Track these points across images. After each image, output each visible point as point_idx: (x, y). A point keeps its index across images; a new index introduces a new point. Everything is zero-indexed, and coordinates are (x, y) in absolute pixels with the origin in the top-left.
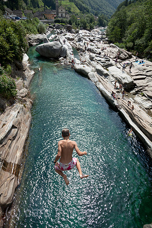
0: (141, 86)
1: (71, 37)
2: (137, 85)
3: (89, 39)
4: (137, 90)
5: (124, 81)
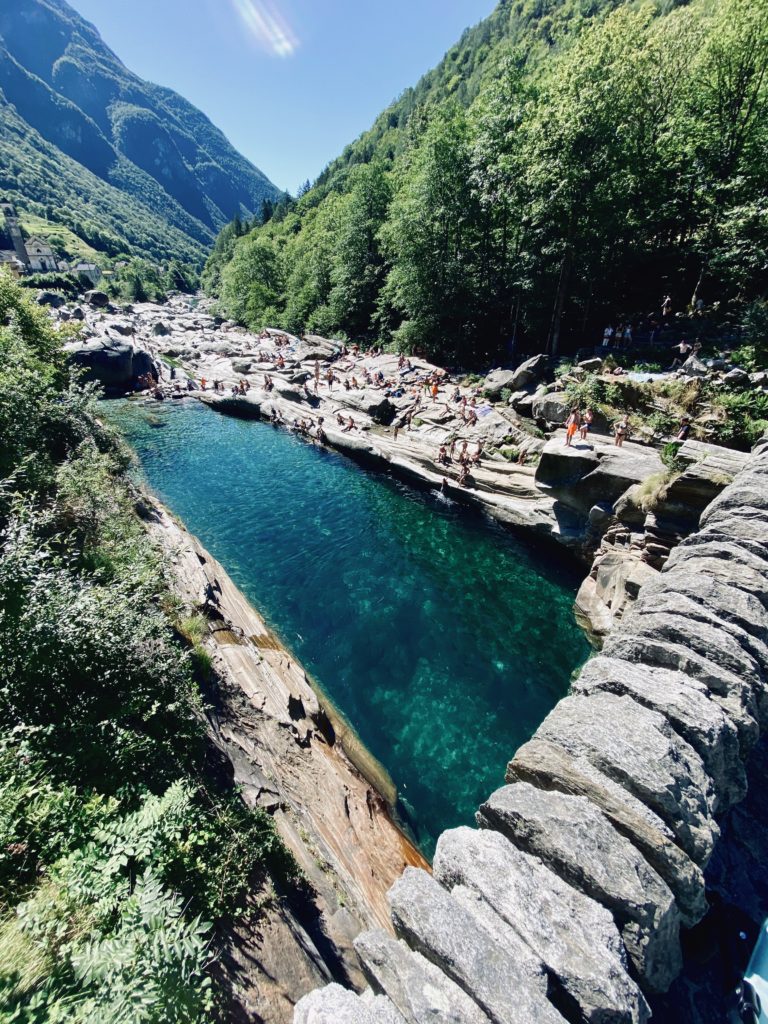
0: (407, 406)
1: (124, 325)
2: (397, 405)
3: (181, 325)
4: (401, 415)
5: (366, 405)
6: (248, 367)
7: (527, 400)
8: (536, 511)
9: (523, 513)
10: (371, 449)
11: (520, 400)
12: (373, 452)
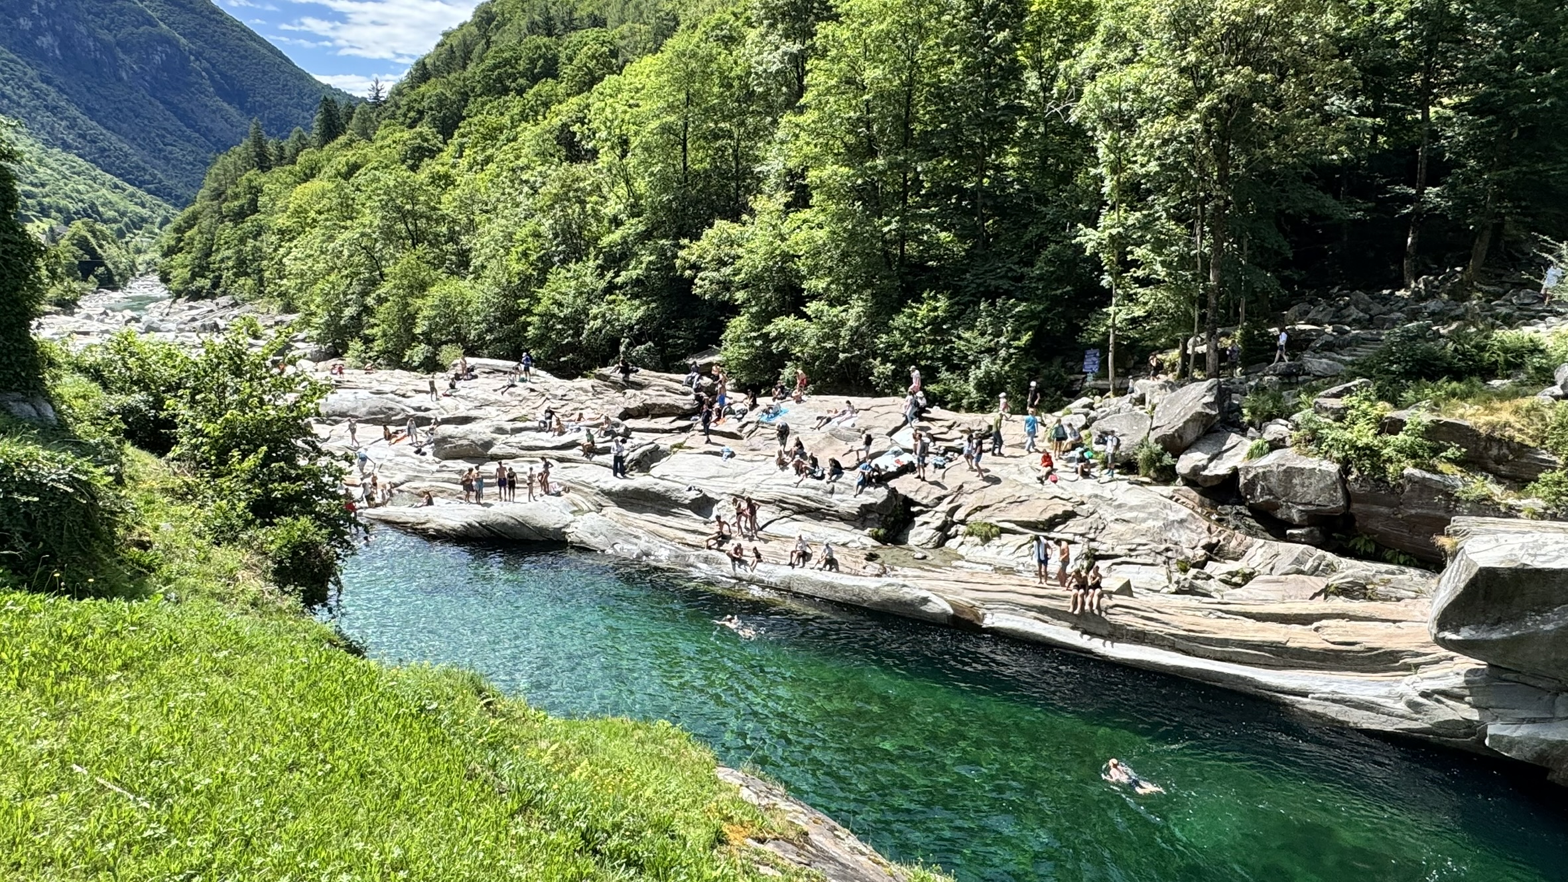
0: (939, 499)
2: (914, 497)
4: (931, 519)
5: (846, 505)
6: (488, 444)
7: (1220, 468)
8: (1424, 695)
9: (1389, 703)
10: (925, 600)
11: (1205, 468)
12: (931, 608)
